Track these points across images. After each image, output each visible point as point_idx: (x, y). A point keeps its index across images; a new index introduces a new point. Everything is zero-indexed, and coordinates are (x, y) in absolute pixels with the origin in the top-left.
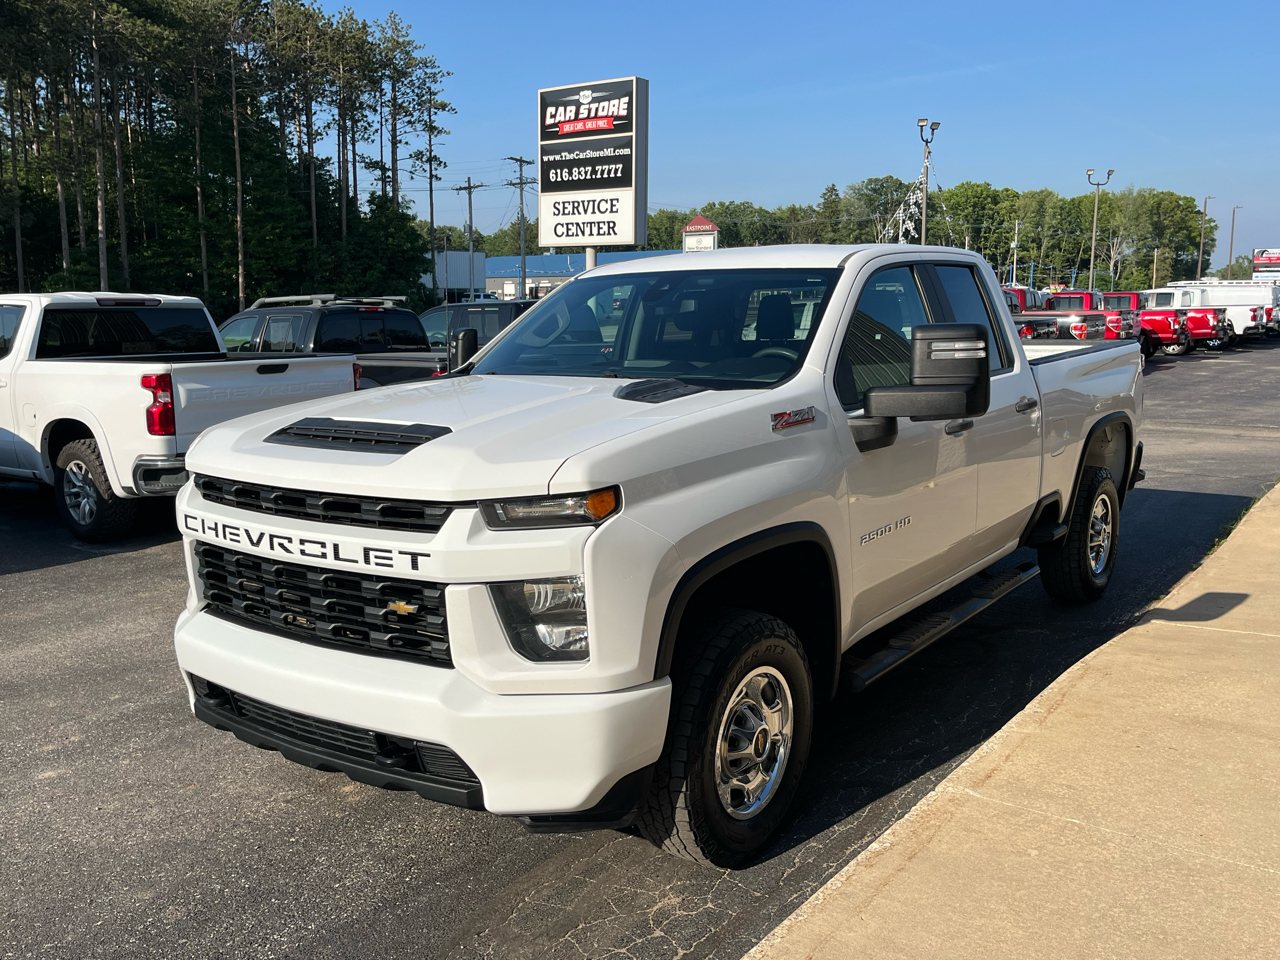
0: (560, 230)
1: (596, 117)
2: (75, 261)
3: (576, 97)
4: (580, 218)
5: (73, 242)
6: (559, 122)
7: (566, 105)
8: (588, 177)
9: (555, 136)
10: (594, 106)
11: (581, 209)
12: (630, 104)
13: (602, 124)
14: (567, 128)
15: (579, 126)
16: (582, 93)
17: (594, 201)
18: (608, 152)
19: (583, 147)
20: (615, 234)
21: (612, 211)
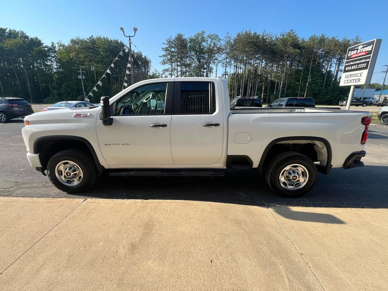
0: (345, 82)
1: (362, 52)
2: (276, 92)
3: (357, 48)
4: (351, 79)
5: (277, 89)
6: (352, 55)
7: (354, 50)
8: (356, 68)
9: (350, 58)
10: (362, 49)
11: (352, 76)
12: (373, 47)
13: (363, 54)
14: (353, 56)
15: (357, 55)
16: (359, 47)
17: (356, 74)
18: (363, 61)
19: (356, 61)
20: (360, 82)
21: (360, 76)
